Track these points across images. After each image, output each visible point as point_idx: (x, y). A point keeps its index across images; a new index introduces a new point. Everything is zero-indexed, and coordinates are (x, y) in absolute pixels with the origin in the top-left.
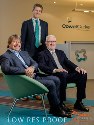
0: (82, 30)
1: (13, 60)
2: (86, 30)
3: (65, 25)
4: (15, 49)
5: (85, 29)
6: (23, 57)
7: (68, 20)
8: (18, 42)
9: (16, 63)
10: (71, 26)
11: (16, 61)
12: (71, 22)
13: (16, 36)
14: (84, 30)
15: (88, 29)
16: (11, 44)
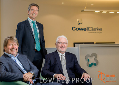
0: (93, 33)
1: (10, 65)
2: (98, 33)
3: (75, 28)
4: (11, 53)
5: (96, 31)
6: (21, 61)
7: (78, 22)
8: (14, 45)
9: (13, 68)
10: (81, 29)
11: (13, 66)
12: (81, 24)
13: (11, 38)
14: (95, 33)
15: (100, 32)
16: (7, 47)
